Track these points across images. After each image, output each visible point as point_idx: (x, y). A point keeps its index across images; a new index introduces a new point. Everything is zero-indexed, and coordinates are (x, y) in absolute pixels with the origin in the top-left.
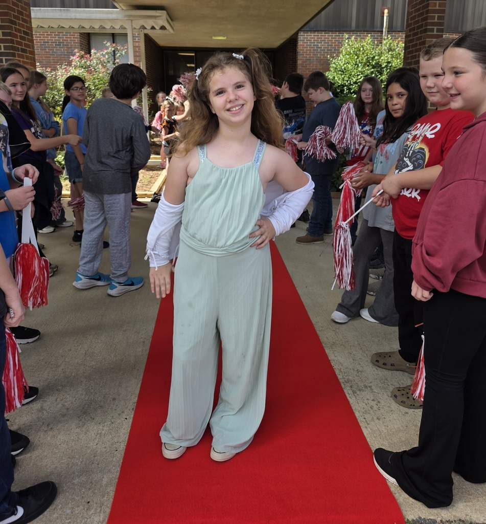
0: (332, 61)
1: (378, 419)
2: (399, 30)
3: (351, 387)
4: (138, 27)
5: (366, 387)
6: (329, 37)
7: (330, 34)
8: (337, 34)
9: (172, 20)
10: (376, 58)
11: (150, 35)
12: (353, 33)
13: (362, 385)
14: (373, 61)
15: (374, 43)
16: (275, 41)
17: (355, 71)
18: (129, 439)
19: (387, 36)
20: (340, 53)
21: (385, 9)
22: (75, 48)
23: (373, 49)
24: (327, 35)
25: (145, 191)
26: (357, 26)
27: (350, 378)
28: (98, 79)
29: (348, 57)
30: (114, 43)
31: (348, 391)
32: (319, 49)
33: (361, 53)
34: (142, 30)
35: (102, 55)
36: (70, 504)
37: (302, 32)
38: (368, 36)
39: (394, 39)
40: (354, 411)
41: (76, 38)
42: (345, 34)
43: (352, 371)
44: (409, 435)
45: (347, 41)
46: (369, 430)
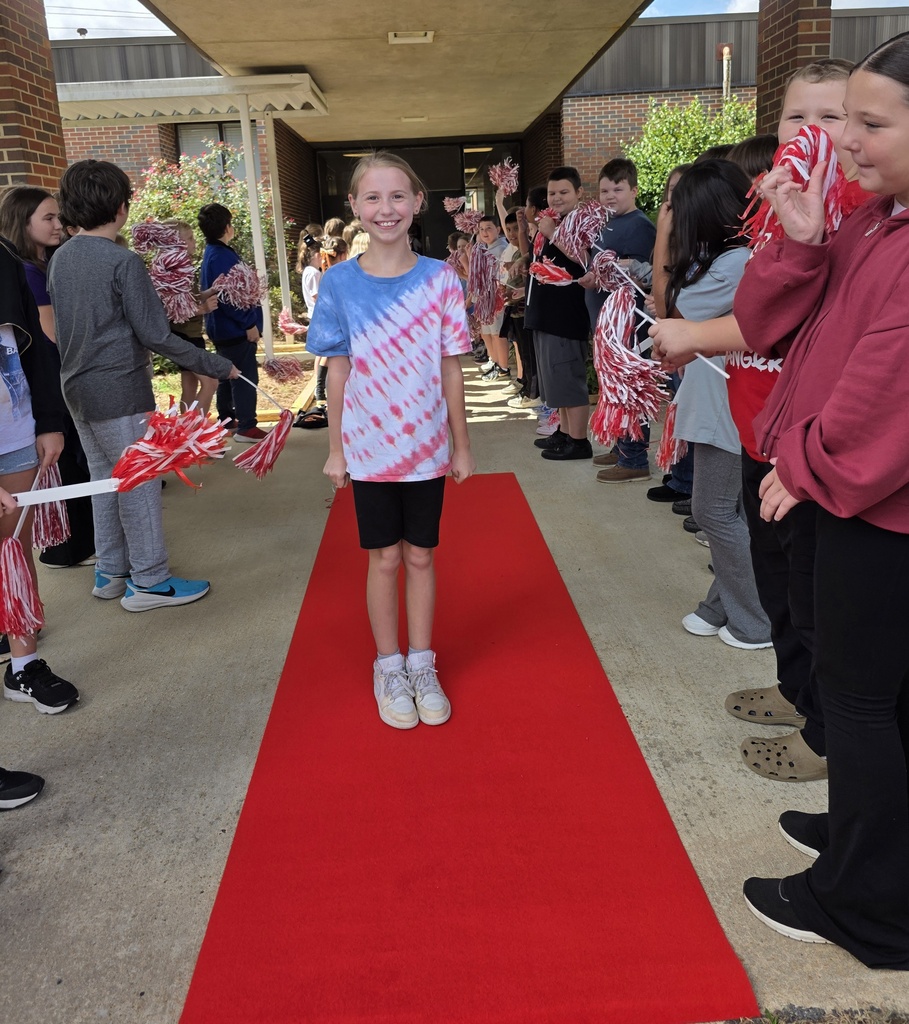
0: (628, 149)
1: (712, 814)
2: (754, 82)
3: (661, 755)
4: (260, 107)
6: (621, 104)
7: (623, 100)
8: (636, 99)
9: (322, 91)
10: (711, 138)
11: (285, 121)
12: (665, 96)
13: (682, 750)
15: (706, 111)
16: (519, 119)
18: (226, 868)
19: (731, 96)
20: (642, 133)
21: (723, 47)
22: (151, 154)
23: (705, 122)
24: (616, 101)
26: (673, 82)
27: (659, 737)
28: (192, 207)
29: (658, 139)
30: (222, 140)
31: (653, 762)
32: (603, 129)
33: (682, 131)
34: (269, 112)
35: (200, 163)
37: (569, 98)
38: (694, 99)
39: (744, 99)
40: (665, 801)
41: (152, 136)
42: (651, 98)
43: (663, 724)
44: (773, 844)
45: (654, 111)
46: (694, 837)
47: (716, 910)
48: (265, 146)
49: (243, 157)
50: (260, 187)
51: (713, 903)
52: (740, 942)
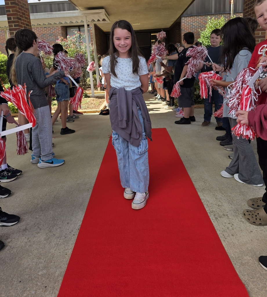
0: (201, 32)
1: (233, 235)
2: (241, 12)
3: (214, 215)
4: (90, 20)
7: (200, 17)
8: (204, 17)
9: (109, 15)
11: (98, 25)
12: (213, 16)
13: (222, 214)
15: (226, 20)
16: (168, 23)
19: (233, 16)
20: (206, 28)
21: (231, 0)
22: (59, 36)
24: (198, 18)
26: (215, 12)
27: (214, 210)
28: (71, 51)
30: (79, 31)
33: (218, 26)
34: (93, 22)
35: (73, 38)
37: (183, 17)
38: (222, 17)
40: (216, 230)
41: (60, 31)
42: (208, 17)
43: (215, 206)
44: (254, 246)
45: (209, 20)
46: (226, 242)
48: (92, 33)
49: (85, 36)
50: (90, 45)
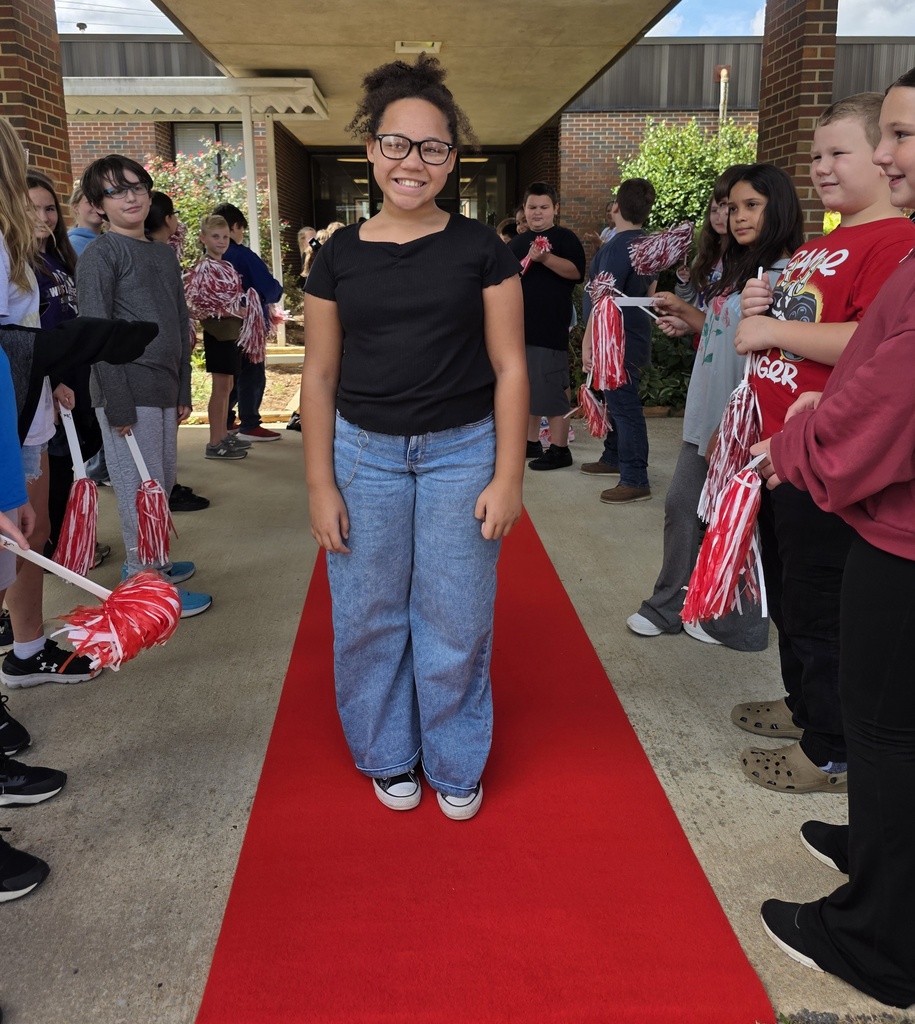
0: (625, 166)
1: (721, 823)
2: (750, 107)
3: (668, 764)
4: (262, 110)
5: (696, 763)
6: (618, 121)
7: (621, 118)
8: (634, 117)
9: (324, 96)
10: (707, 159)
11: (285, 124)
12: (663, 115)
13: (690, 760)
14: (701, 165)
15: (703, 132)
16: (519, 131)
17: (669, 184)
18: (239, 864)
19: (728, 119)
20: (639, 151)
21: (721, 69)
22: (146, 151)
23: (701, 143)
24: (614, 119)
25: (277, 409)
26: (671, 101)
27: (666, 747)
28: (188, 206)
29: (654, 158)
30: (218, 140)
31: (661, 771)
32: (600, 146)
33: (679, 151)
34: (270, 115)
35: (197, 162)
36: (124, 989)
37: (567, 115)
38: (691, 120)
39: (741, 123)
40: (675, 810)
41: (148, 133)
42: (648, 117)
43: (670, 735)
44: (782, 854)
45: (652, 130)
46: (704, 844)
47: (728, 916)
48: (262, 148)
49: (241, 158)
51: (726, 910)
52: (753, 948)
